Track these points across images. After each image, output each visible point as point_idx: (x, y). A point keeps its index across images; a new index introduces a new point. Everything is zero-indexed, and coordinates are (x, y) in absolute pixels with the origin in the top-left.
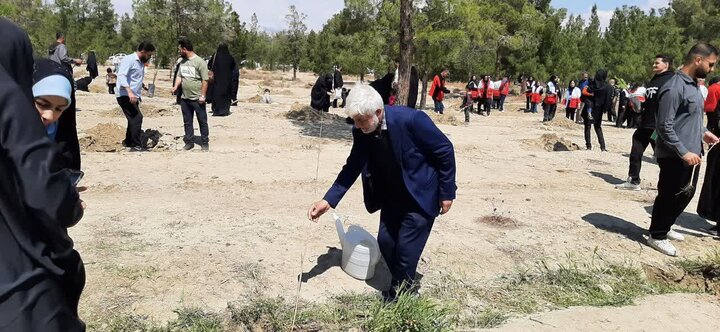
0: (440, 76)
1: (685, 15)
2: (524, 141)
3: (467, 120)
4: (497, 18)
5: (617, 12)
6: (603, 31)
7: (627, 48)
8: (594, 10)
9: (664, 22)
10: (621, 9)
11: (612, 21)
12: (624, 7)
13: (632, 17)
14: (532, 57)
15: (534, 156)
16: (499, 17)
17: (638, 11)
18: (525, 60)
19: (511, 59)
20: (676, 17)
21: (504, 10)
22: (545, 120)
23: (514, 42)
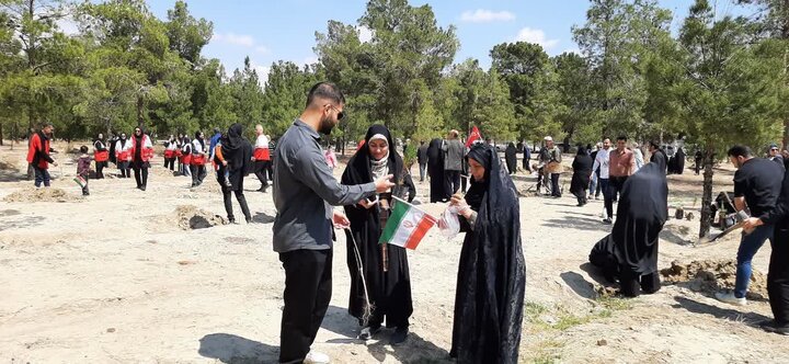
0: (40, 134)
1: (334, 71)
2: (153, 218)
3: (85, 192)
4: (133, 65)
5: (274, 67)
6: (263, 86)
7: (284, 103)
8: (247, 62)
9: (318, 77)
10: (278, 64)
11: (270, 75)
12: (281, 62)
13: (288, 72)
14: (185, 111)
15: (154, 242)
16: (136, 63)
17: (293, 66)
18: (176, 115)
19: (160, 113)
20: (327, 73)
21: (140, 56)
22: (193, 185)
23: (157, 93)
